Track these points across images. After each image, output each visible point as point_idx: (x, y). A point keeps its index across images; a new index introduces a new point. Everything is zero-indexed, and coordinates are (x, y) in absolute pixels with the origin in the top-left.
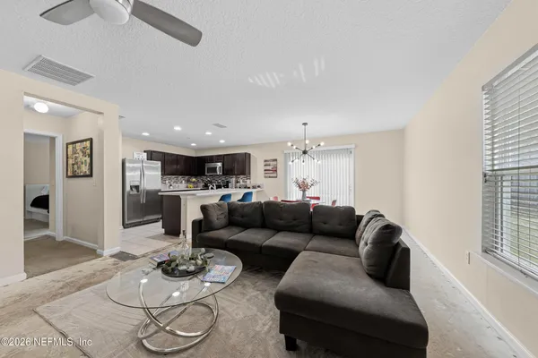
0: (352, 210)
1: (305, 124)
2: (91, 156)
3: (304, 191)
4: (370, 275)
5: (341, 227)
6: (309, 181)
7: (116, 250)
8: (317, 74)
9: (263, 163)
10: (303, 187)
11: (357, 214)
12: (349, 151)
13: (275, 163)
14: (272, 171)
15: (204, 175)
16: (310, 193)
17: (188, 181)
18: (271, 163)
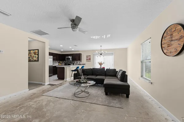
0: (115, 70)
1: (101, 46)
2: (38, 55)
3: (101, 65)
4: (120, 81)
5: (113, 74)
6: (102, 63)
7: (48, 83)
8: (108, 37)
9: (86, 57)
10: (101, 64)
11: (116, 71)
12: (112, 54)
13: (90, 57)
14: (89, 59)
15: (65, 60)
16: (102, 66)
17: (59, 63)
18: (89, 57)
